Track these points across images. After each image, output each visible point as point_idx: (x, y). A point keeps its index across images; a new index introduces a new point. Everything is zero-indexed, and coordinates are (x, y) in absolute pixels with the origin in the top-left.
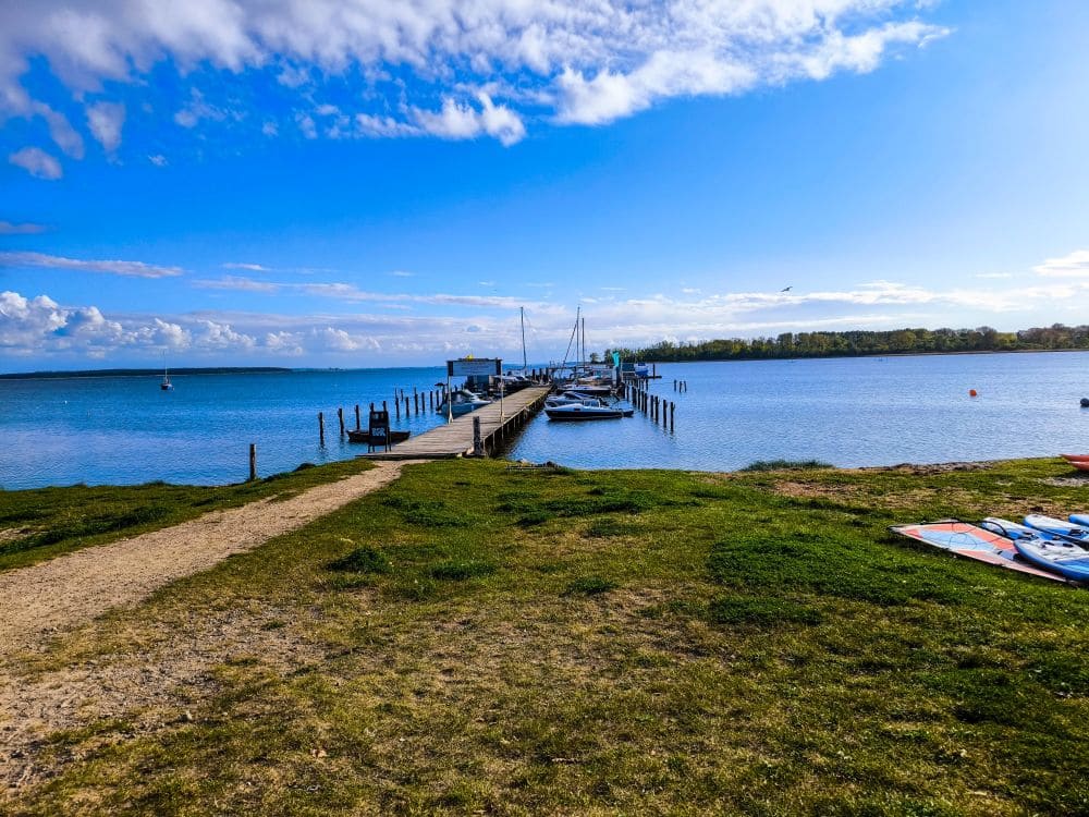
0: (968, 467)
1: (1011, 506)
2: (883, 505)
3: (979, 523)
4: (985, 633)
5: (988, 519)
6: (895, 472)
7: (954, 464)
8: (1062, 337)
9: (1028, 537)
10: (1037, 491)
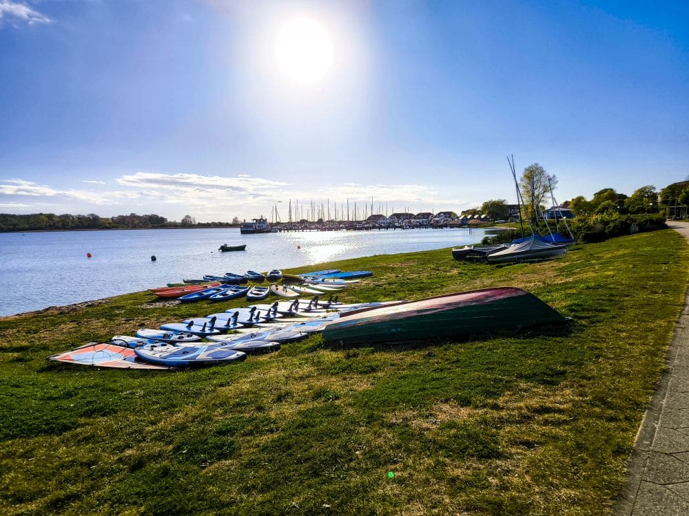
0: (96, 304)
1: (127, 326)
2: (40, 341)
3: (110, 341)
4: (140, 432)
5: (114, 338)
6: (46, 313)
7: (86, 302)
8: (136, 222)
9: (141, 345)
10: (139, 313)
